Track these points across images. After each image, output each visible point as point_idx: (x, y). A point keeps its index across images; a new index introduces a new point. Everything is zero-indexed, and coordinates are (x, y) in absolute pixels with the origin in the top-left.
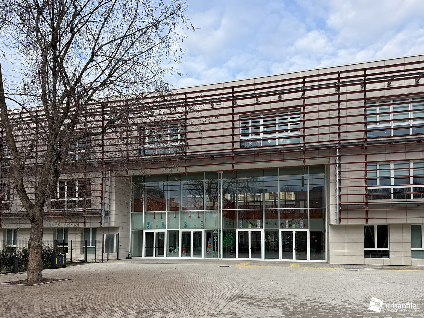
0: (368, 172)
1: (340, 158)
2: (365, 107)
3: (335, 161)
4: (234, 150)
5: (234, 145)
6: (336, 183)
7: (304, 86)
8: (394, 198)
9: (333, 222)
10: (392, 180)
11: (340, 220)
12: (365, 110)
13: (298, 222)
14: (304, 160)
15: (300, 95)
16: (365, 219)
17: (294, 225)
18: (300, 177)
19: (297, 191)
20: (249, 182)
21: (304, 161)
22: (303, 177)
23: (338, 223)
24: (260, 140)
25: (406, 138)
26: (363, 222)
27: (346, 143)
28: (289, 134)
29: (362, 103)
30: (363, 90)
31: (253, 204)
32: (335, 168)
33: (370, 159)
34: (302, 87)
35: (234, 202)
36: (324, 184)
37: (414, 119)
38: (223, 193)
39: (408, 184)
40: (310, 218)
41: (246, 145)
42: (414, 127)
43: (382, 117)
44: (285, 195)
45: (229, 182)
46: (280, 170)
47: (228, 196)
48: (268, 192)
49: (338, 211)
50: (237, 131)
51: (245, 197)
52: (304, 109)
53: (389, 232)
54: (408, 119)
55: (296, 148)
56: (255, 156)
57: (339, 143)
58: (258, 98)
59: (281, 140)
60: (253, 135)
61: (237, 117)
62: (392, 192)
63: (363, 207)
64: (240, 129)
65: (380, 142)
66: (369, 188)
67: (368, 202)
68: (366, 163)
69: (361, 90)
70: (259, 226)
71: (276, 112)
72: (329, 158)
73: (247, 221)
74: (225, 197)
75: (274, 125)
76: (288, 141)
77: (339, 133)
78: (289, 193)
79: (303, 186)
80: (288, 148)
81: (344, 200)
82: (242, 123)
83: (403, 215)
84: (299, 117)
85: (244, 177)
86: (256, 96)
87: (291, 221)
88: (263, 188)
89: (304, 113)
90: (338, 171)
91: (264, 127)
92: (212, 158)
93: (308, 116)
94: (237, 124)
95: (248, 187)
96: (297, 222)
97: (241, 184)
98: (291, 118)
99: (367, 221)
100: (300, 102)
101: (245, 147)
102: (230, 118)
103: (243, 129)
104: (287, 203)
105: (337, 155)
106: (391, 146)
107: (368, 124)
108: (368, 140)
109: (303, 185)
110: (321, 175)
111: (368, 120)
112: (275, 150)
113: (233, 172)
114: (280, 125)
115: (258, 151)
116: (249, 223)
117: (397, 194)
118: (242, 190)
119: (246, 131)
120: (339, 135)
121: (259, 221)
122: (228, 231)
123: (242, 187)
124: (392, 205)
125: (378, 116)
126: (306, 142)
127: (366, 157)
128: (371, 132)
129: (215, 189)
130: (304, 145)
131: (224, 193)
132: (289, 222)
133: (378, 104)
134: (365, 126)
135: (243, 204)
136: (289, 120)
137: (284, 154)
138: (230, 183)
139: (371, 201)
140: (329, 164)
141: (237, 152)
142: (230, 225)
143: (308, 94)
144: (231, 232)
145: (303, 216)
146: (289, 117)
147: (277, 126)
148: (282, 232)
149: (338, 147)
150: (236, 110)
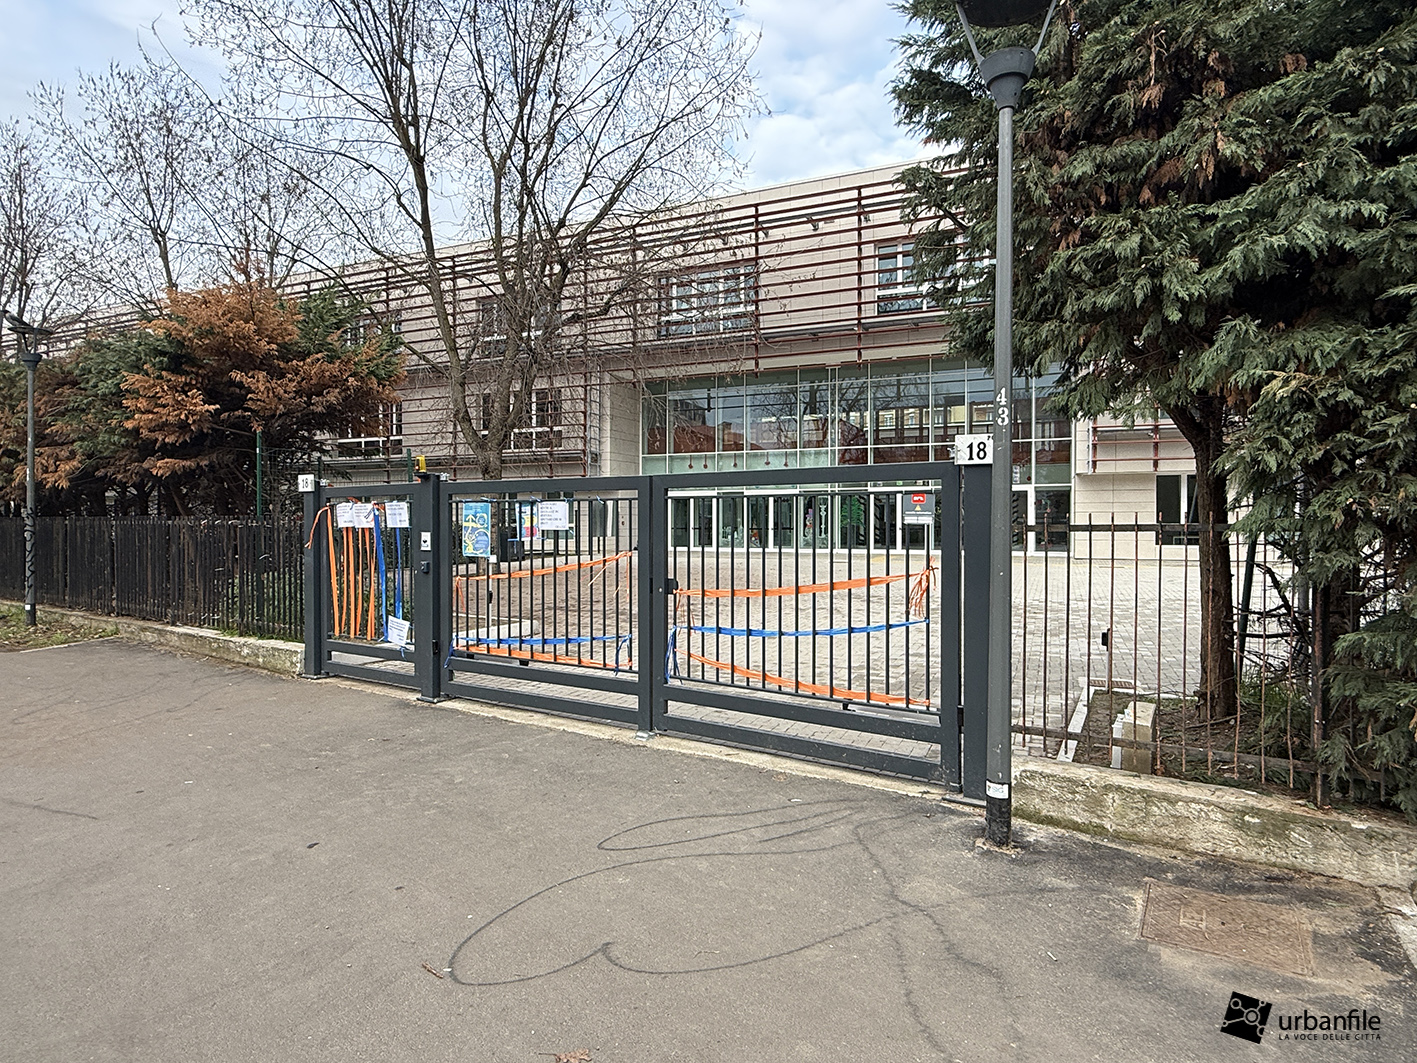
4: (863, 321)
5: (863, 310)
9: (1083, 468)
11: (1094, 463)
16: (1152, 461)
23: (1091, 471)
24: (922, 296)
26: (1148, 468)
49: (1091, 445)
50: (868, 280)
61: (868, 250)
63: (1148, 434)
64: (877, 274)
67: (1161, 425)
85: (890, 376)
92: (815, 337)
94: (869, 265)
95: (899, 396)
99: (1156, 464)
101: (889, 312)
102: (852, 252)
103: (883, 275)
113: (859, 365)
119: (891, 279)
122: (852, 494)
135: (891, 435)
141: (869, 325)
144: (861, 497)
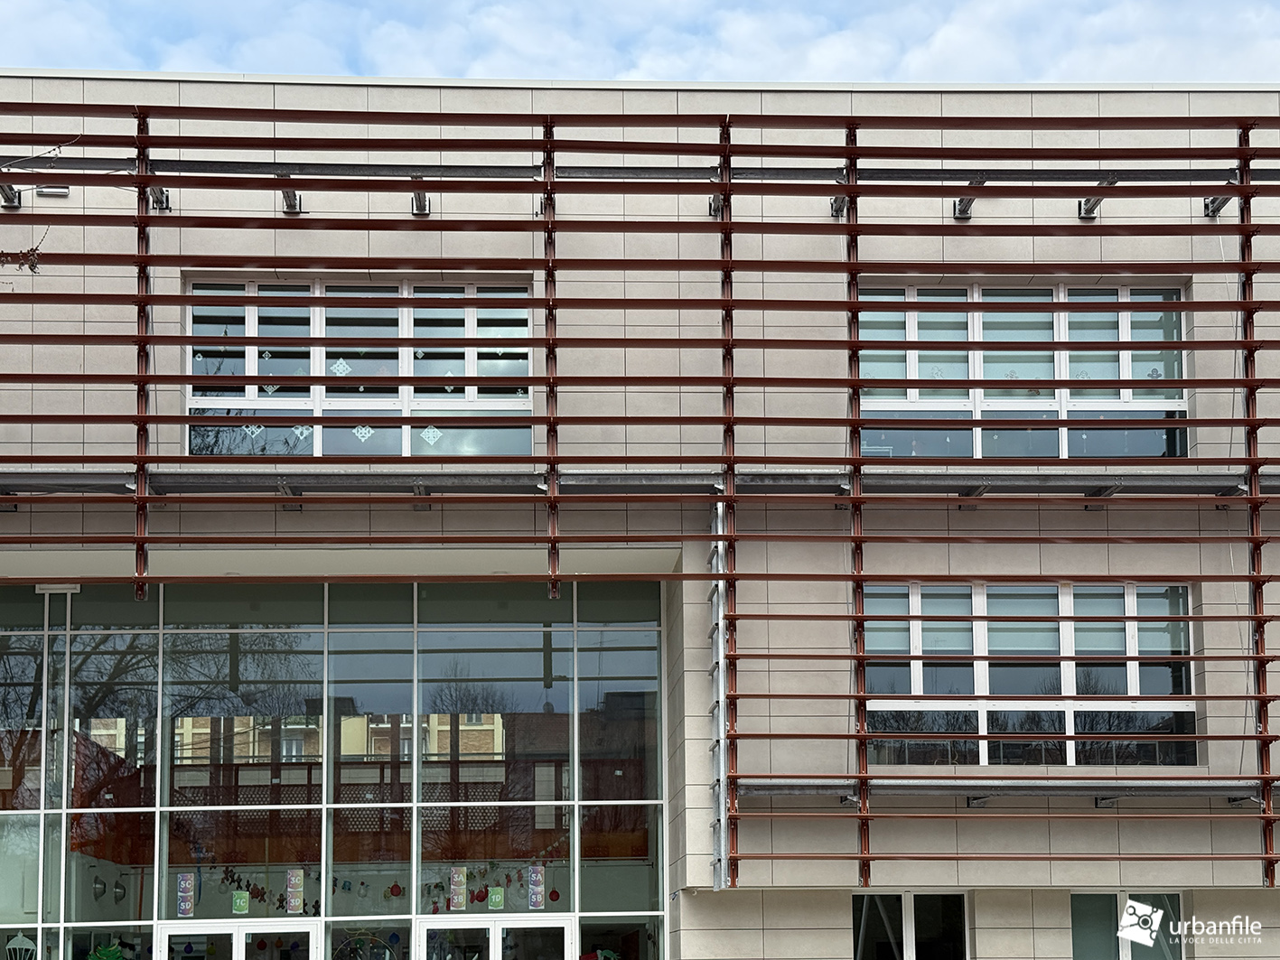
0: (867, 624)
1: (730, 550)
2: (854, 308)
3: (710, 563)
4: (152, 468)
5: (152, 438)
6: (711, 674)
7: (549, 161)
8: (993, 759)
9: (698, 874)
10: (981, 671)
11: (733, 865)
12: (854, 323)
13: (520, 878)
14: (554, 547)
15: (526, 205)
16: (857, 862)
17: (496, 895)
18: (531, 635)
19: (519, 710)
20: (245, 653)
21: (554, 553)
22: (547, 637)
23: (725, 883)
24: (310, 421)
25: (1041, 472)
26: (845, 876)
27: (762, 476)
28: (472, 402)
29: (835, 286)
30: (843, 221)
31: (264, 778)
32: (710, 599)
33: (879, 561)
34: (540, 167)
35: (150, 769)
36: (655, 678)
37: (1077, 386)
38: (76, 713)
39: (1054, 692)
40: (583, 855)
41: (229, 440)
42: (1075, 424)
43: (933, 365)
44: (455, 732)
45: (122, 647)
46: (424, 594)
47: (112, 733)
48: (358, 715)
49: (723, 821)
50: (165, 359)
51: (221, 739)
52: (550, 280)
53: (973, 929)
54: (1051, 386)
55: (510, 482)
56: (279, 506)
57: (729, 473)
58: (298, 193)
59: (431, 434)
60: (270, 389)
61: (166, 281)
62: (983, 731)
63: (846, 799)
64: (189, 349)
65: (924, 482)
66: (872, 705)
67: (872, 778)
68: (859, 582)
69: (831, 221)
70: (296, 902)
71: (402, 278)
72: (677, 544)
73: (229, 877)
74: (93, 739)
75: (387, 350)
76: (468, 443)
77: (729, 424)
78: (479, 719)
79: (548, 686)
80: (467, 475)
81: (753, 760)
82: (197, 320)
83: (1035, 846)
84: (523, 323)
85: (215, 624)
86: (285, 180)
87: (483, 874)
88: (327, 692)
89: (551, 305)
90: (721, 615)
91: (329, 356)
93: (570, 322)
94: (166, 319)
95: (234, 682)
96: (514, 875)
97: (195, 664)
98: (482, 323)
99: (865, 871)
100: (528, 245)
101: (224, 452)
102: (124, 280)
103: (206, 354)
104: (466, 775)
105: (720, 533)
106: (974, 509)
107: (866, 394)
108: (865, 469)
109: (548, 680)
110: (642, 633)
111: (868, 371)
112: (395, 482)
113: (141, 588)
114: (421, 351)
115: (296, 482)
116: (239, 887)
117: (1006, 741)
118: (200, 698)
119: (228, 367)
120: (729, 433)
121: (297, 877)
122: (104, 937)
123: (202, 679)
124: (981, 793)
125: (913, 355)
126: (562, 452)
127: (857, 553)
128: (883, 434)
129: (29, 690)
130: (553, 468)
131: (88, 710)
132: (470, 877)
133: (912, 298)
134: (854, 399)
135: (204, 779)
136: (471, 331)
137: (447, 506)
138: (123, 654)
139: (884, 773)
140: (678, 578)
141: (169, 480)
142: (118, 899)
143: (569, 206)
144: (123, 944)
145: (550, 846)
146: (471, 315)
147: (406, 353)
148: (432, 935)
149: (721, 491)
150: (163, 240)
